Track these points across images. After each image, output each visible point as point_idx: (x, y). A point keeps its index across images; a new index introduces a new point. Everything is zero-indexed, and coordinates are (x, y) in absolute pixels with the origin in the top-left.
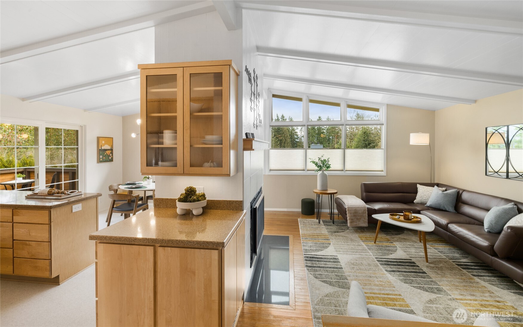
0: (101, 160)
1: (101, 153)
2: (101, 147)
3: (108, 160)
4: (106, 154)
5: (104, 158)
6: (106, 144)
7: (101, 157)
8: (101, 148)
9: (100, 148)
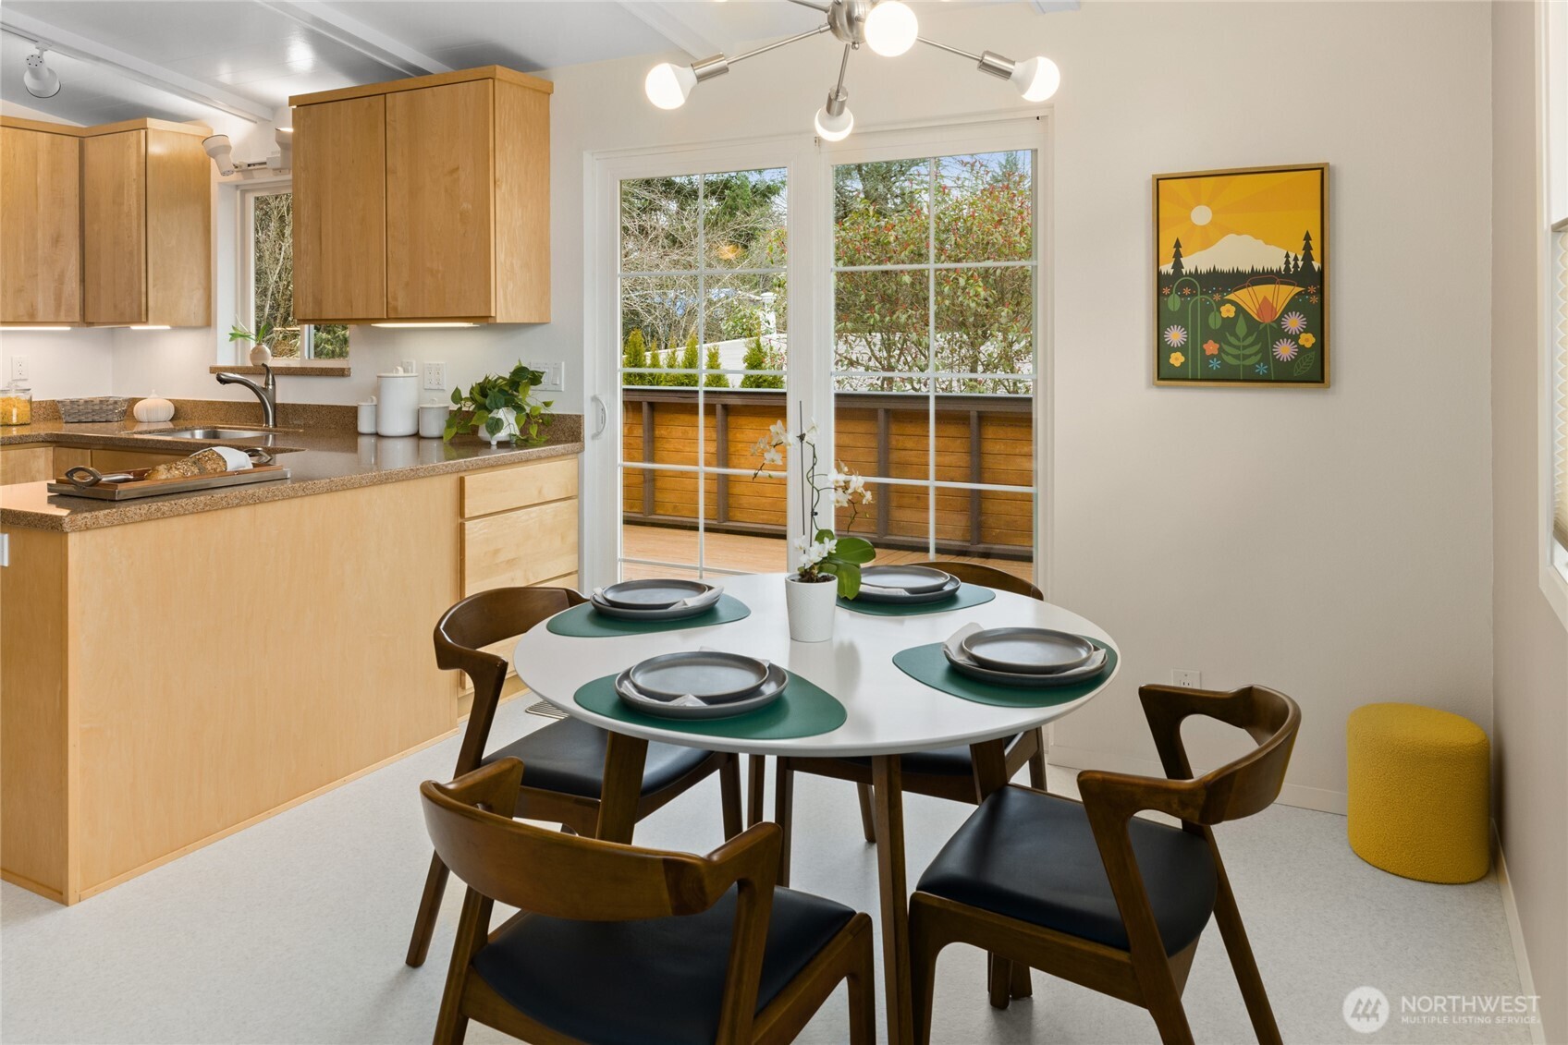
0: (1177, 359)
1: (1174, 303)
2: (1178, 256)
3: (1262, 369)
4: (1228, 311)
5: (1211, 348)
6: (1225, 231)
7: (1175, 336)
8: (1178, 265)
9: (1167, 268)
